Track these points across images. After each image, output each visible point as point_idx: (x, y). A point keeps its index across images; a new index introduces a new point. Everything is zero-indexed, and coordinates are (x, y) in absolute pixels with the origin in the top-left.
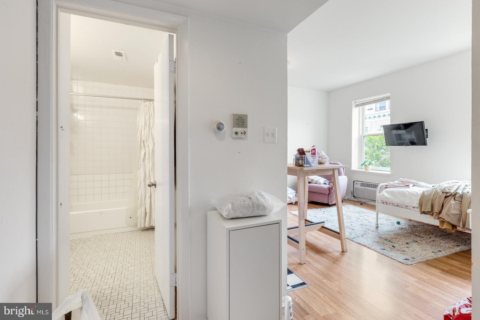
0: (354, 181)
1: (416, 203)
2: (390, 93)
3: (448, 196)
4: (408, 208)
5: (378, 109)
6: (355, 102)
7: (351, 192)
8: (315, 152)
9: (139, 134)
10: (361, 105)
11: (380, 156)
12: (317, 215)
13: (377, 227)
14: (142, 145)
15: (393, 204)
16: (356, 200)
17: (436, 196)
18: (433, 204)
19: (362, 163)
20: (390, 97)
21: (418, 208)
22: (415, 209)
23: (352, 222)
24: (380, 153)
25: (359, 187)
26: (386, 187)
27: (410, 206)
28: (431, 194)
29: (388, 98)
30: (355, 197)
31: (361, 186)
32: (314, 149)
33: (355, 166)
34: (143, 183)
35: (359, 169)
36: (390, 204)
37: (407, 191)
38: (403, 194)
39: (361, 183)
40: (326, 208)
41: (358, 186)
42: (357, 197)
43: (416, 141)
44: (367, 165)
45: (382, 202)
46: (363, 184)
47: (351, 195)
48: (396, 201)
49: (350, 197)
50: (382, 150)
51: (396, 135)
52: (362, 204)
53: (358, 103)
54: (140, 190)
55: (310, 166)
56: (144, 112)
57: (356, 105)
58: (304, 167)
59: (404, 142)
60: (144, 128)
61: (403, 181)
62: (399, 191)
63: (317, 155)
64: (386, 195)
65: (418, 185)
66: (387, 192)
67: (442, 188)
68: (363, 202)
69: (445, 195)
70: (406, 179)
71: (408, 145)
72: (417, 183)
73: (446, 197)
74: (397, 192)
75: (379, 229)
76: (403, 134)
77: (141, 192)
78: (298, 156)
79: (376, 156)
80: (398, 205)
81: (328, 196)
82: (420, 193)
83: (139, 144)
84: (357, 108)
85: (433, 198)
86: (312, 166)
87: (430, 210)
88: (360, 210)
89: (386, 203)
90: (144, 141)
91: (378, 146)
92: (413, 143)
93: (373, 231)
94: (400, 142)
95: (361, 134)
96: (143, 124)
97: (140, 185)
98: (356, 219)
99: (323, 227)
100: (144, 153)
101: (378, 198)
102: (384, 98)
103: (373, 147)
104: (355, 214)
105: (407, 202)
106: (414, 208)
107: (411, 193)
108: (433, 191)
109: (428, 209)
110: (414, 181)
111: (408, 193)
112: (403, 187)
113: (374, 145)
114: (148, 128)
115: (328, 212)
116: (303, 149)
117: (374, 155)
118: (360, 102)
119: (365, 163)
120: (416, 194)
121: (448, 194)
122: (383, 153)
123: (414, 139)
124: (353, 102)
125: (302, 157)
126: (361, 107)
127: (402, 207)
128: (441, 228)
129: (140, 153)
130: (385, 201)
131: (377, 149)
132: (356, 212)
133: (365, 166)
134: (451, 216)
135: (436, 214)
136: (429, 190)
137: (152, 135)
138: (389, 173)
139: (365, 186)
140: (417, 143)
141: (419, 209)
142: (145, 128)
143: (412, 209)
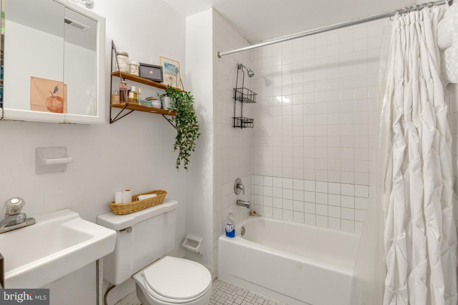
9: (386, 101)
14: (397, 129)
34: (402, 232)
54: (392, 249)
56: (401, 43)
60: (403, 84)
77: (393, 254)
83: (388, 127)
90: (401, 121)
96: (399, 73)
97: (392, 234)
100: (403, 148)
114: (415, 83)
129: (390, 151)
137: (428, 100)
142: (406, 83)
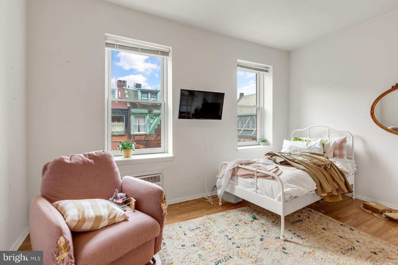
22: (313, 192)
106: (311, 191)
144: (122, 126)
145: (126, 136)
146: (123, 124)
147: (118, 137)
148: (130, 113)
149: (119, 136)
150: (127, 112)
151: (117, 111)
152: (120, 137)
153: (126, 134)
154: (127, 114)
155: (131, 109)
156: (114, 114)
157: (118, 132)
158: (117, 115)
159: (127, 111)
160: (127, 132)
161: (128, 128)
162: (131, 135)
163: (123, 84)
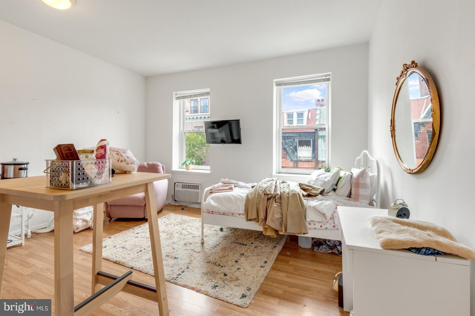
0: (175, 183)
1: (242, 209)
2: (209, 89)
3: (270, 198)
4: (235, 215)
5: (193, 112)
6: (176, 94)
7: (172, 196)
8: (103, 153)
10: (182, 98)
11: (195, 153)
12: (126, 243)
13: (203, 243)
15: (219, 213)
16: (177, 204)
17: (259, 199)
18: (258, 209)
19: (183, 162)
20: (209, 93)
21: (243, 214)
22: (241, 216)
23: (173, 243)
24: (195, 151)
25: (181, 189)
26: (211, 192)
27: (236, 213)
28: (255, 197)
29: (208, 94)
30: (176, 201)
31: (182, 188)
32: (103, 147)
33: (176, 166)
35: (180, 168)
36: (216, 212)
37: (232, 195)
38: (228, 200)
39: (182, 185)
40: (141, 225)
41: (179, 188)
42: (178, 201)
43: (225, 140)
44: (188, 164)
45: (208, 212)
46: (184, 186)
47: (171, 199)
48: (223, 209)
49: (170, 201)
50: (196, 148)
51: (211, 133)
52: (183, 209)
53: (178, 96)
55: (92, 185)
57: (177, 97)
58: (72, 190)
59: (216, 140)
61: (225, 182)
62: (225, 196)
63: (109, 159)
64: (213, 203)
65: (238, 186)
66: (213, 198)
67: (262, 189)
68: (184, 206)
69: (266, 198)
70: (227, 179)
71: (219, 143)
72: (237, 183)
73: (268, 199)
74: (223, 197)
75: (205, 244)
76: (216, 133)
78: (59, 163)
79: (192, 153)
80: (224, 214)
81: (144, 208)
82: (244, 196)
84: (178, 101)
85: (257, 202)
86: (96, 185)
87: (256, 217)
88: (182, 218)
89: (212, 212)
91: (193, 145)
92: (223, 142)
93: (199, 252)
94: (214, 140)
95: (182, 130)
98: (178, 235)
99: (129, 283)
101: (204, 207)
102: (204, 94)
103: (190, 145)
104: (176, 227)
105: (233, 209)
106: (240, 214)
107: (236, 197)
108: (256, 194)
109: (254, 216)
110: (235, 182)
111: (233, 198)
112: (227, 190)
113: (191, 143)
115: (143, 232)
116: (72, 145)
117: (191, 152)
118: (181, 94)
119: (186, 162)
120: (240, 198)
121: (269, 196)
122: (197, 151)
123: (224, 138)
124: (174, 93)
125: (67, 167)
126: (182, 100)
127: (228, 215)
128: (265, 234)
130: (210, 210)
131: (193, 147)
132: (178, 224)
133: (186, 165)
134: (275, 221)
135: (261, 220)
136: (252, 192)
138: (209, 172)
139: (186, 188)
140: (226, 142)
141: (245, 215)
143: (238, 216)
144: (310, 150)
145: (313, 161)
146: (310, 149)
147: (304, 163)
148: (318, 136)
149: (305, 161)
150: (315, 136)
151: (303, 134)
152: (307, 163)
153: (314, 160)
154: (315, 137)
155: (319, 131)
156: (301, 138)
157: (305, 157)
158: (304, 139)
159: (314, 134)
160: (314, 158)
161: (315, 154)
162: (319, 161)
163: (321, 103)
